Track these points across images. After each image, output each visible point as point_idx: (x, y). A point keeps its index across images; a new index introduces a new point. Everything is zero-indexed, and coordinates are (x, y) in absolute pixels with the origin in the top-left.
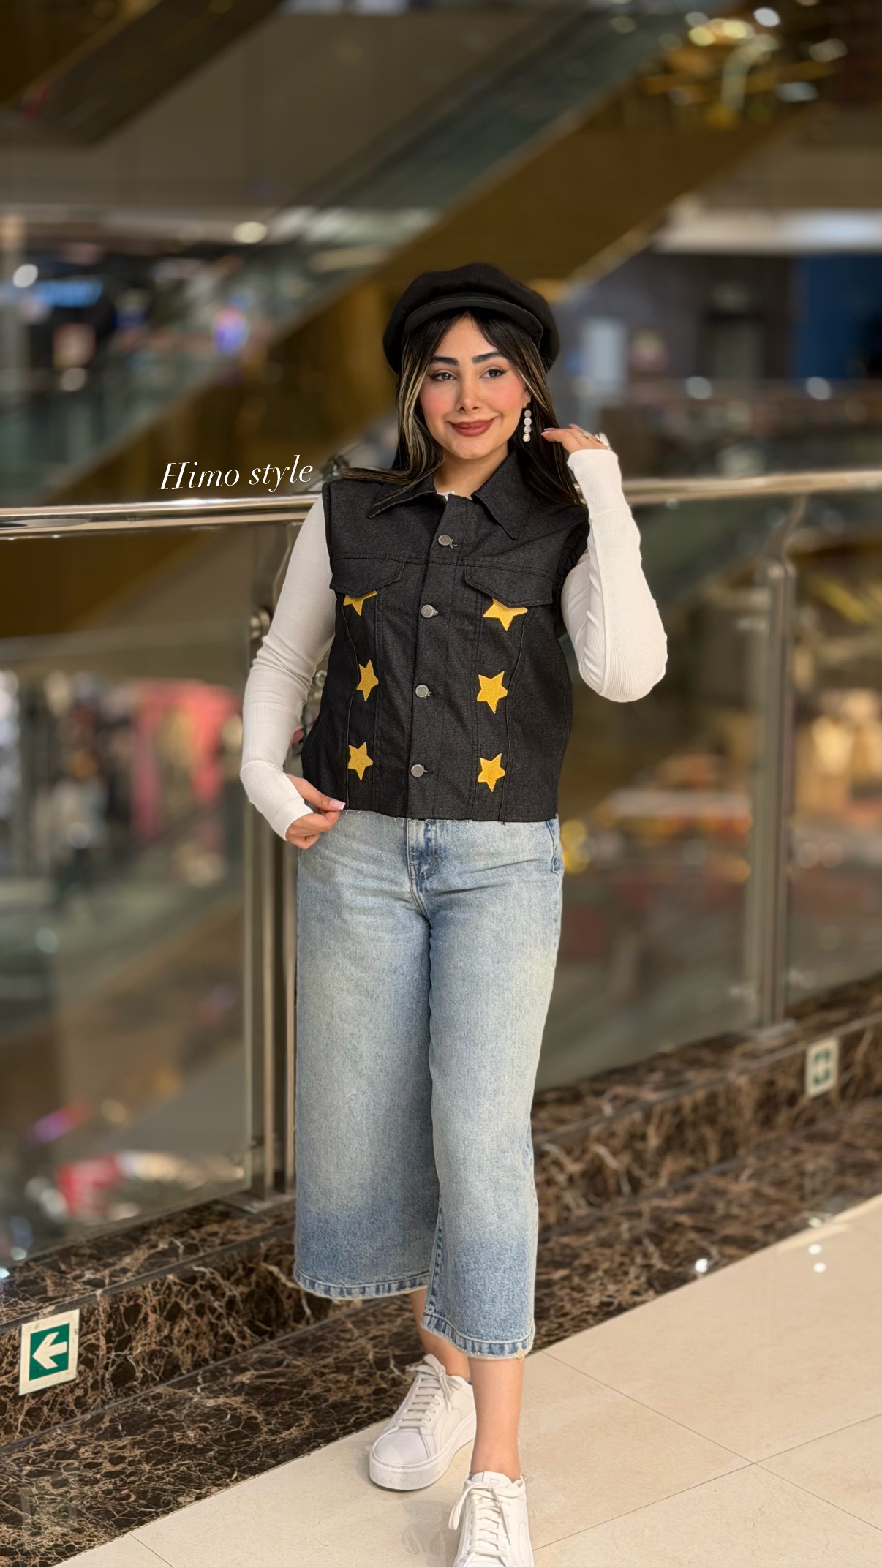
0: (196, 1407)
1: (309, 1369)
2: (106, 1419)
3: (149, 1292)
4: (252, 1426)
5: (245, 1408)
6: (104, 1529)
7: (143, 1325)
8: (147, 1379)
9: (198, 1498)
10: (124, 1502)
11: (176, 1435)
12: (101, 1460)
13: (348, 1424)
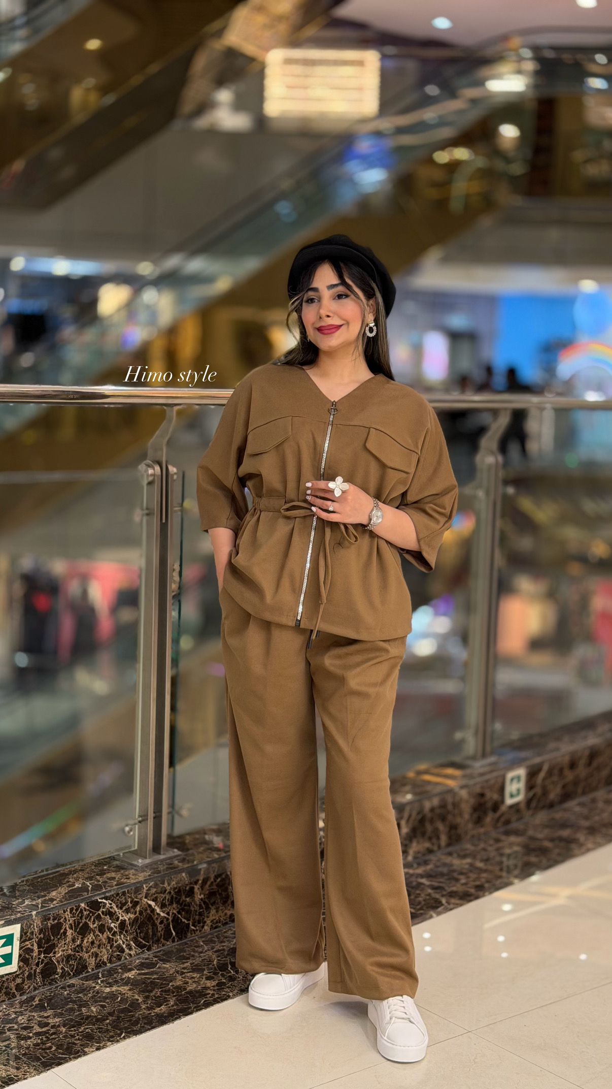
0: (98, 993)
1: (174, 970)
2: (37, 999)
3: (68, 915)
4: (135, 1005)
5: (130, 993)
6: (34, 1067)
7: (63, 937)
8: (65, 973)
9: (98, 1049)
10: (48, 1051)
11: (84, 1010)
12: (33, 1025)
13: (200, 1004)
